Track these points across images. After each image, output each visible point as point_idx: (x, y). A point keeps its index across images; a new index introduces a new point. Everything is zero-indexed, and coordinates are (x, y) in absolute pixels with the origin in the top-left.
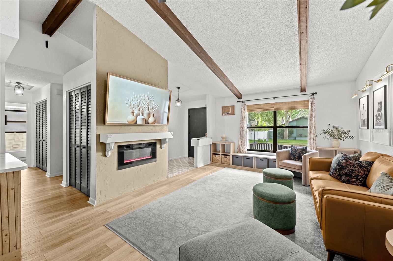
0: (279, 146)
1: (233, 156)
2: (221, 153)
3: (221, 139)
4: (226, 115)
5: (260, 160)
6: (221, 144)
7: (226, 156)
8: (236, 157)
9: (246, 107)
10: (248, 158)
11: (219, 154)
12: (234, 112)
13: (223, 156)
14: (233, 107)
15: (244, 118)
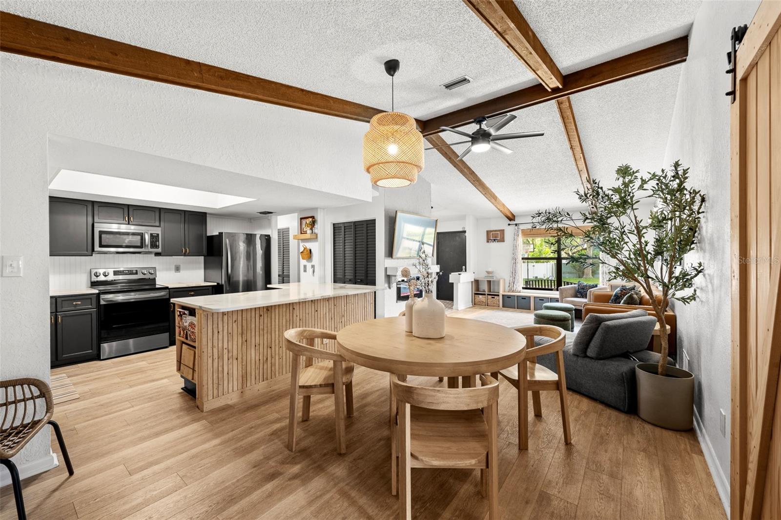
0: (564, 282)
1: (503, 295)
2: (486, 293)
3: (487, 275)
4: (493, 242)
5: (540, 300)
6: (487, 281)
7: (493, 296)
8: (508, 297)
9: (520, 232)
10: (524, 298)
11: (485, 294)
12: (503, 238)
13: (490, 297)
14: (502, 231)
15: (517, 247)
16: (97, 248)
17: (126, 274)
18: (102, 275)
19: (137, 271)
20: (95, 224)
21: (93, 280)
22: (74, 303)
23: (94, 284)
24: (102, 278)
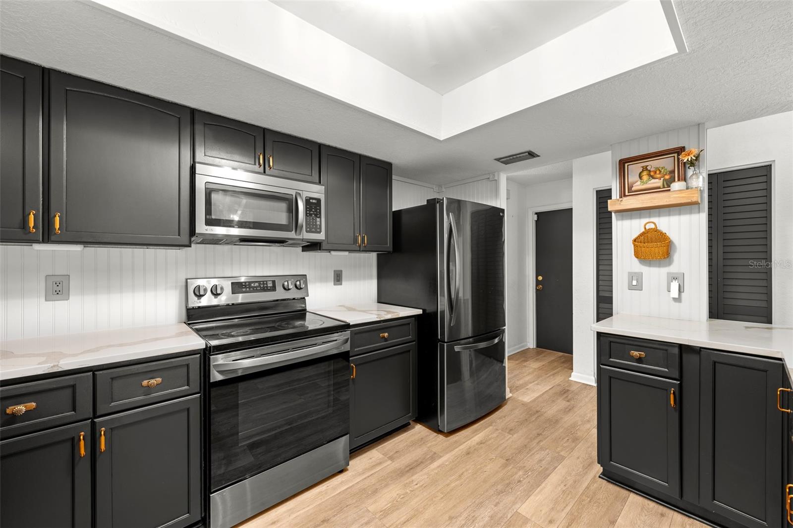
16: (201, 227)
17: (255, 290)
18: (209, 292)
19: (274, 282)
20: (197, 165)
21: (191, 305)
22: (145, 383)
23: (193, 316)
24: (207, 301)
